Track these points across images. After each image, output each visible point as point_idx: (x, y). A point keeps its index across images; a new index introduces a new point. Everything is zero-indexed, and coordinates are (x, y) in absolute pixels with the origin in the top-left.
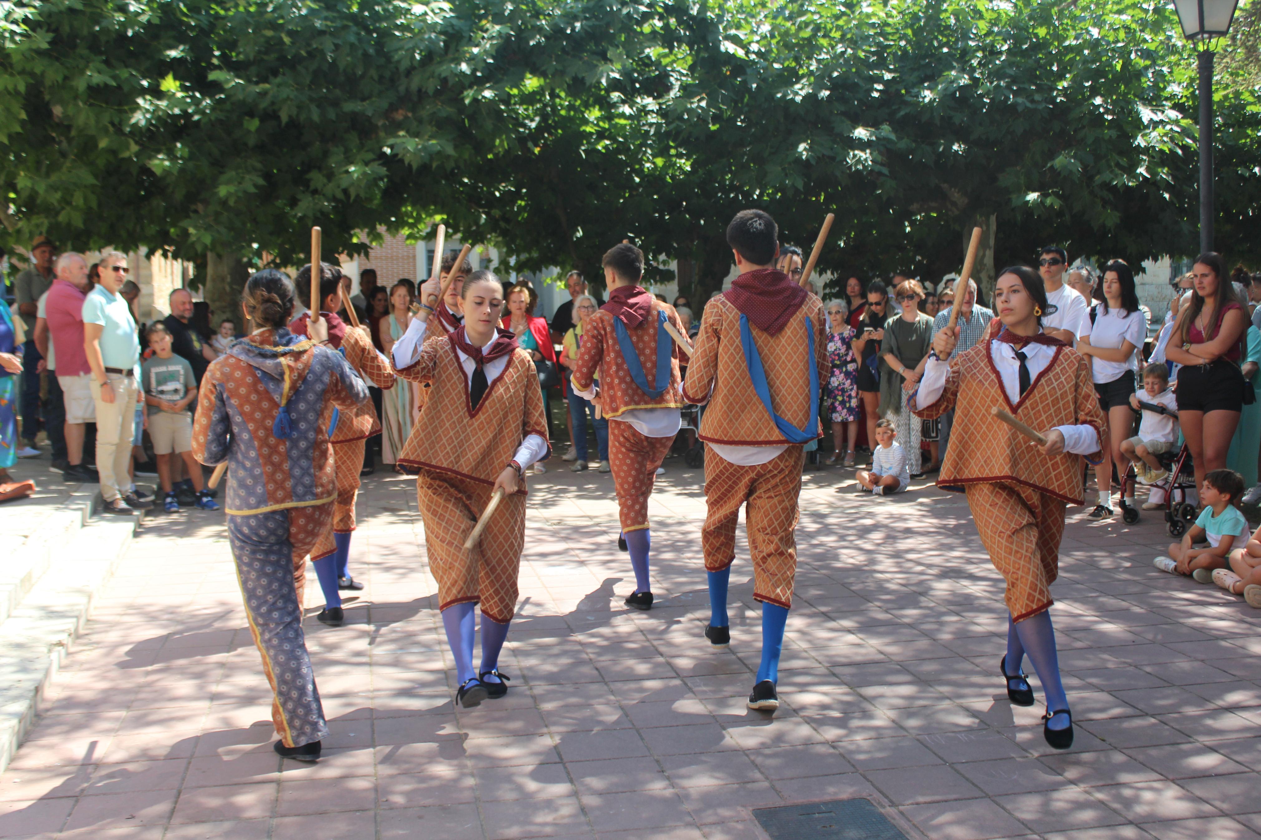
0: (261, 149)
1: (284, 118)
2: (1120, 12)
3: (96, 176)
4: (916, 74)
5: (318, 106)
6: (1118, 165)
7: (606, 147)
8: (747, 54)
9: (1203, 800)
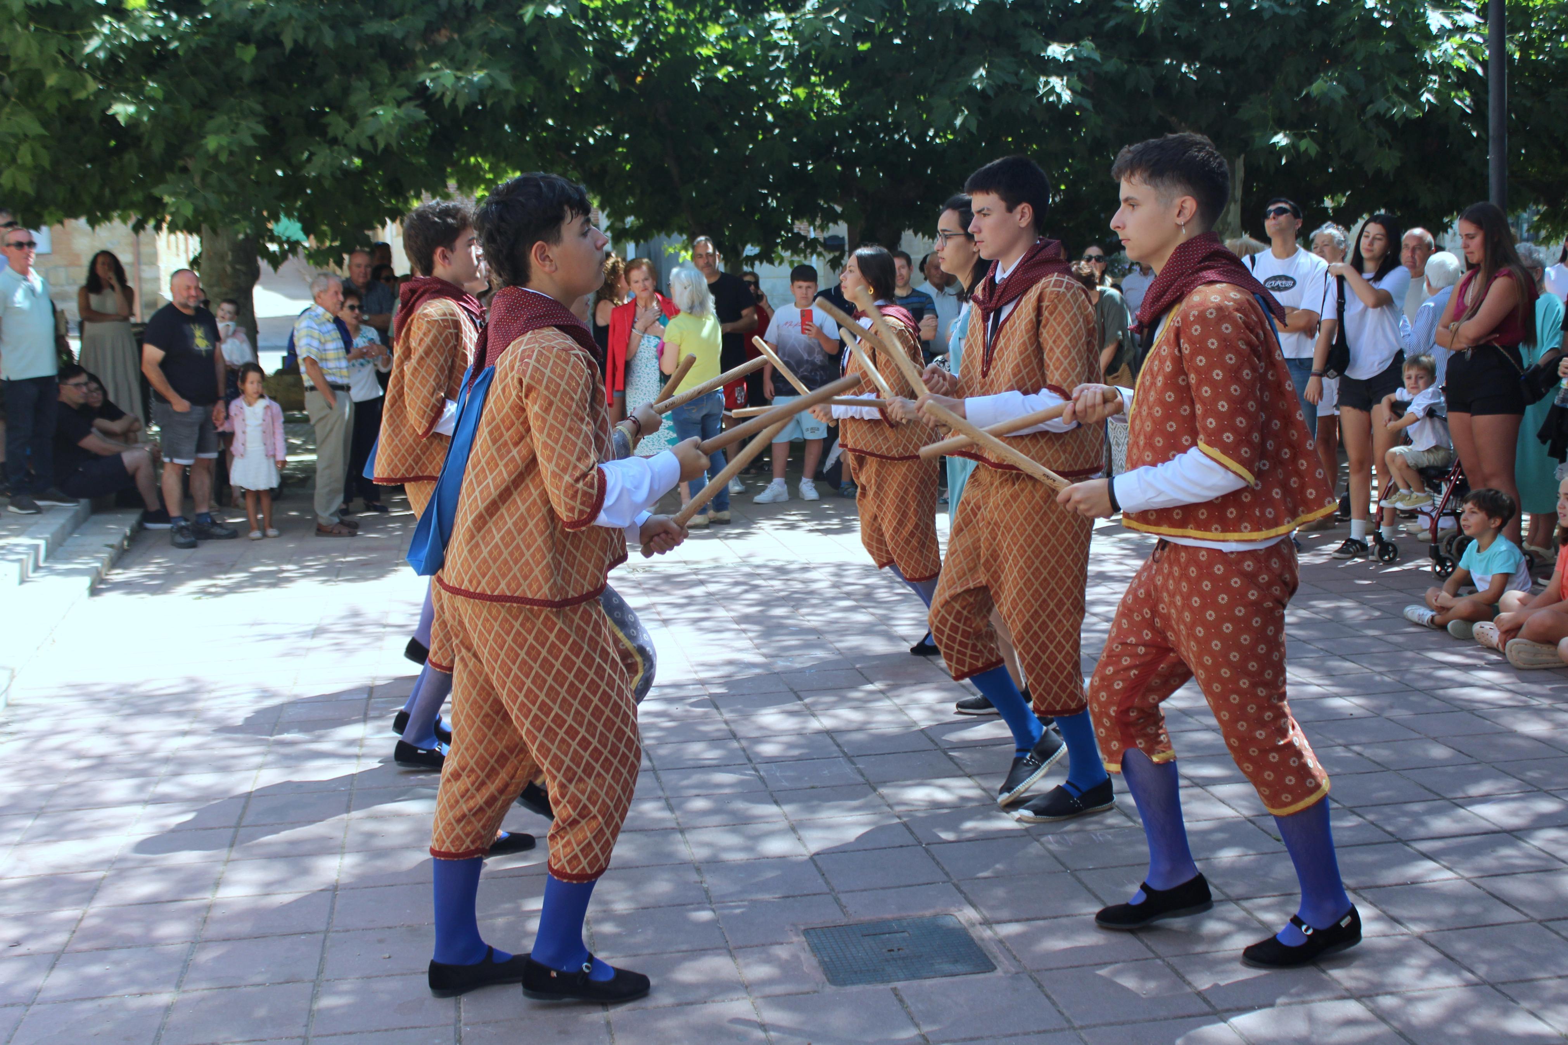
0: (261, 85)
1: (288, 44)
3: (45, 125)
5: (332, 27)
6: (1396, 89)
7: (728, 75)
9: (1396, 920)
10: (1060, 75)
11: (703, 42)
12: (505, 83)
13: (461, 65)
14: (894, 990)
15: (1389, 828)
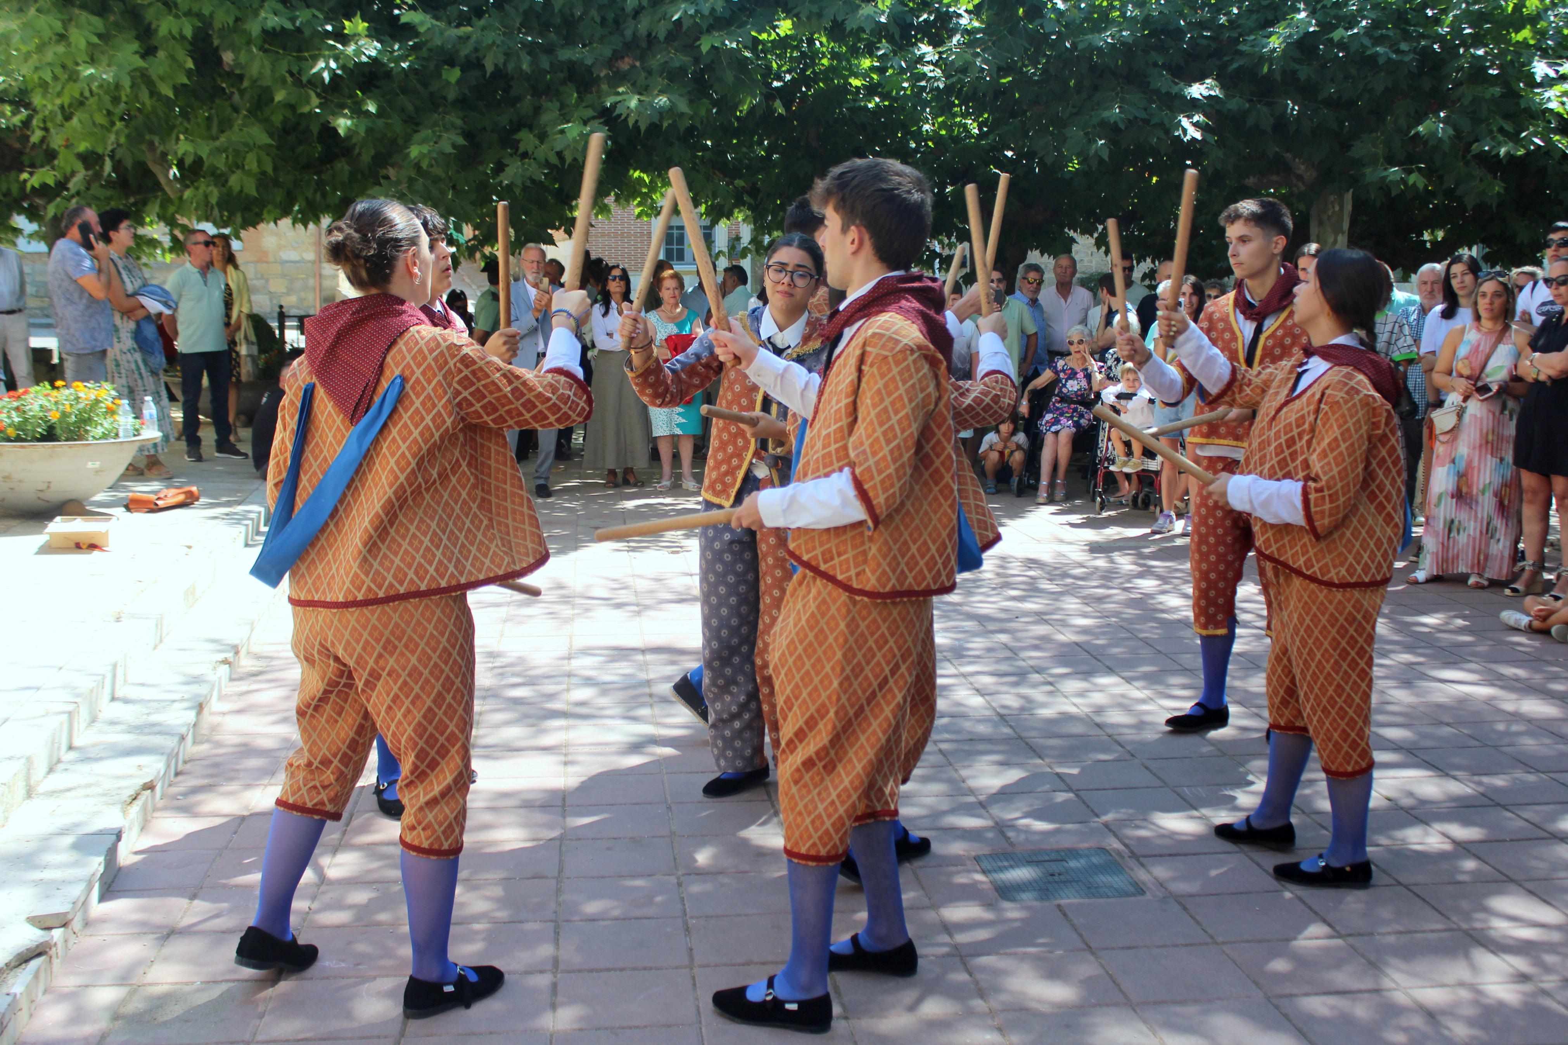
0: (462, 103)
1: (489, 68)
3: (271, 135)
5: (529, 54)
6: (1501, 130)
7: (876, 105)
11: (854, 73)
12: (683, 107)
13: (642, 90)
14: (1059, 906)
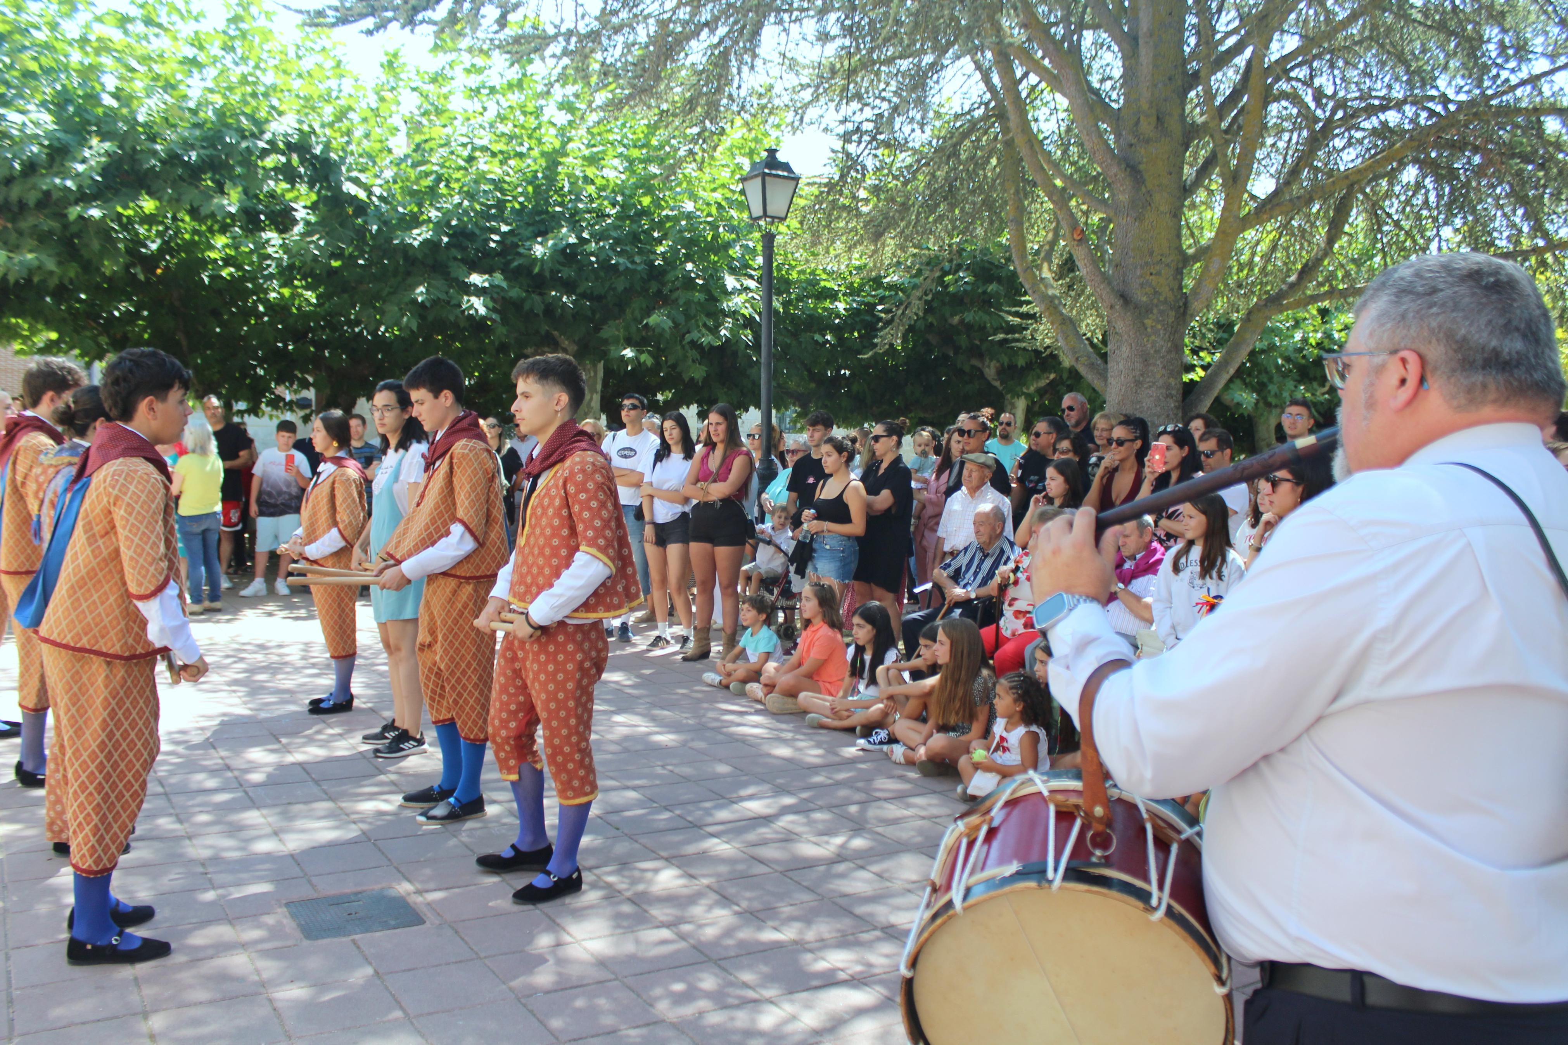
2: (714, 190)
4: (531, 229)
6: (705, 325)
7: (231, 275)
8: (369, 197)
9: (692, 877)
10: (478, 296)
11: (212, 247)
12: (50, 265)
13: (13, 248)
14: (354, 941)
15: (690, 818)
